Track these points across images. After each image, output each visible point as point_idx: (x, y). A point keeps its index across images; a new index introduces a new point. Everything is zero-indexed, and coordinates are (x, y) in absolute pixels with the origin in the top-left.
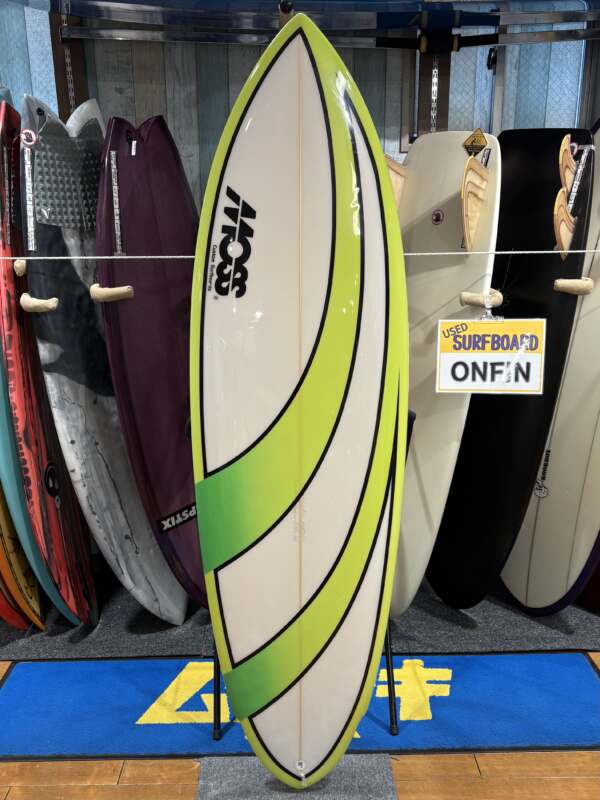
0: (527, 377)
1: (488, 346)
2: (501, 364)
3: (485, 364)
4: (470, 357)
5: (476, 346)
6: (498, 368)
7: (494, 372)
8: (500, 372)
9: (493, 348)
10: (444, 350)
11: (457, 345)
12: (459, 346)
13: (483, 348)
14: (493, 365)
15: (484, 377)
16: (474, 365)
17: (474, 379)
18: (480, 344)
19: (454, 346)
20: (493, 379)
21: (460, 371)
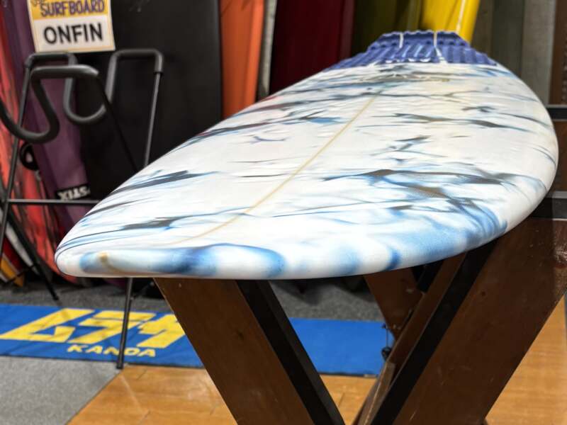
0: (100, 36)
1: (67, 11)
2: (79, 26)
3: (67, 28)
4: (56, 22)
5: (58, 12)
6: (78, 30)
7: (76, 34)
8: (80, 33)
9: (72, 14)
10: (36, 18)
11: (44, 13)
12: (46, 14)
13: (63, 14)
14: (74, 28)
15: (68, 39)
16: (60, 29)
17: (62, 41)
18: (61, 10)
19: (42, 14)
20: (76, 40)
21: (51, 36)
